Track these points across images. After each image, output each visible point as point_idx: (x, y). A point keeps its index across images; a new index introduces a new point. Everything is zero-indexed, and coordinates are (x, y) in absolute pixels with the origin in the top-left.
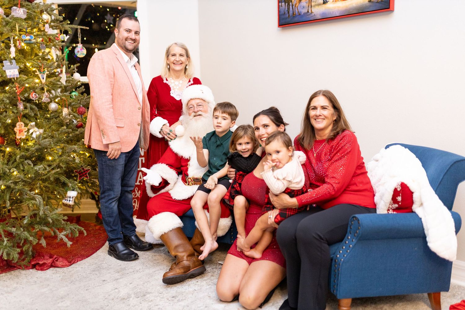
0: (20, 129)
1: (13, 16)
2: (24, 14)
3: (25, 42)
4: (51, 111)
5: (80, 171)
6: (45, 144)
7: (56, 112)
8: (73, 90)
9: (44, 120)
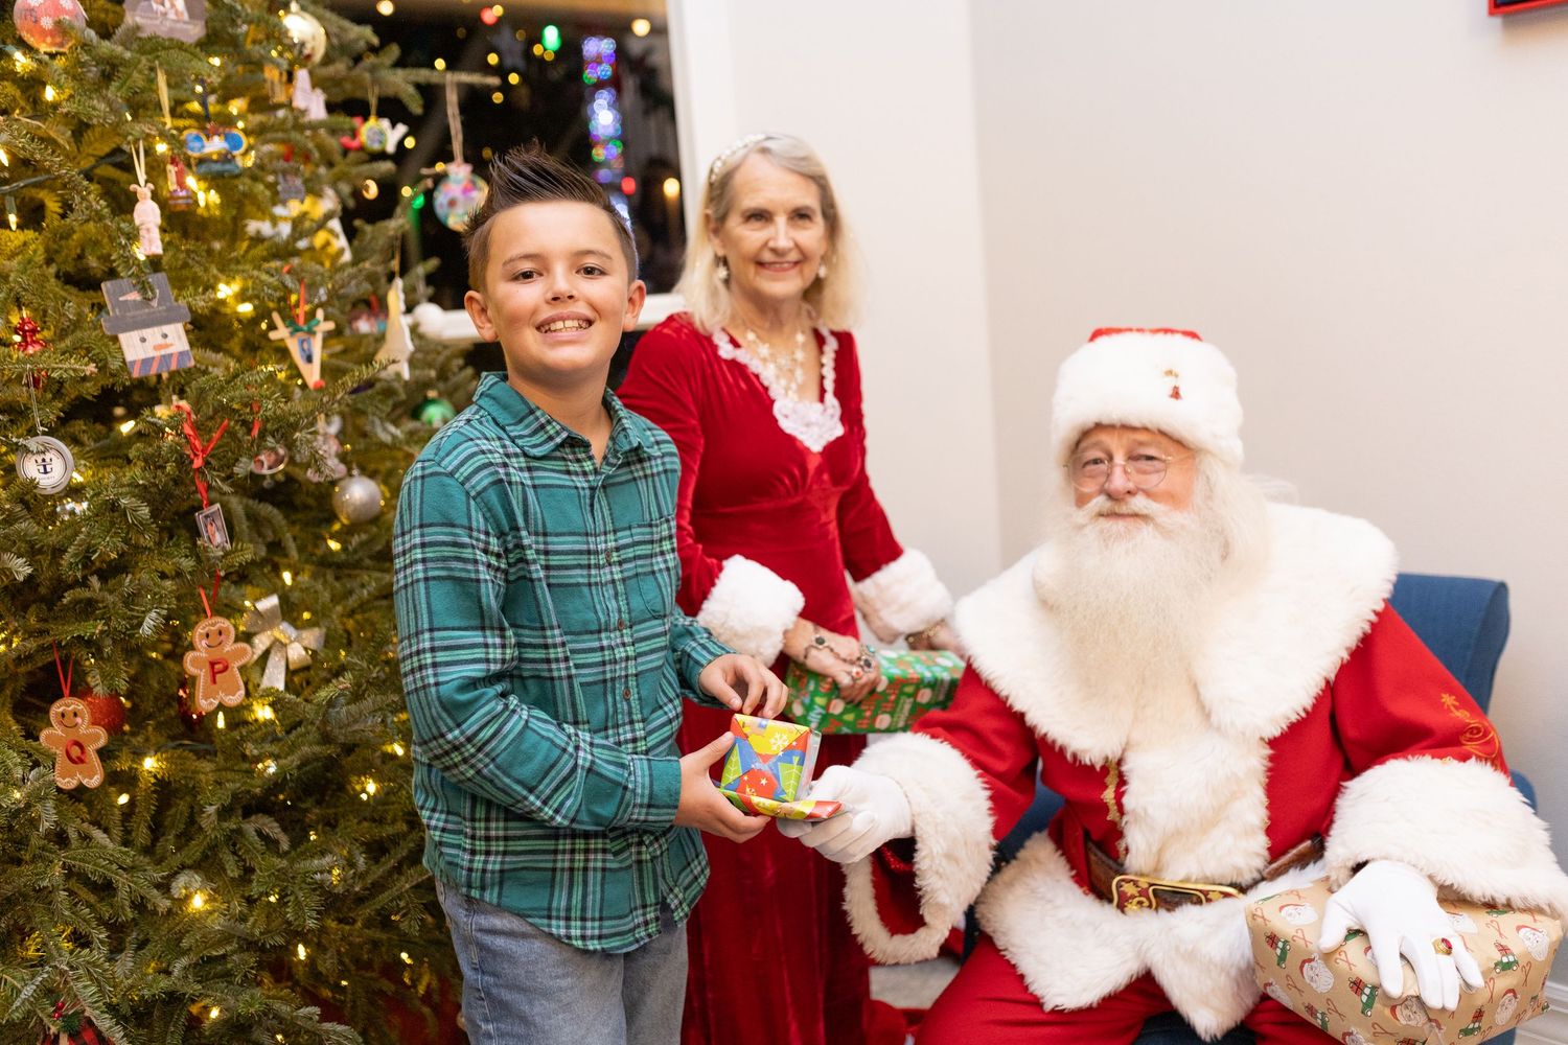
0: (216, 655)
1: (138, 28)
2: (192, 15)
3: (203, 169)
4: (345, 521)
6: (356, 727)
7: (373, 521)
8: (431, 395)
9: (314, 576)
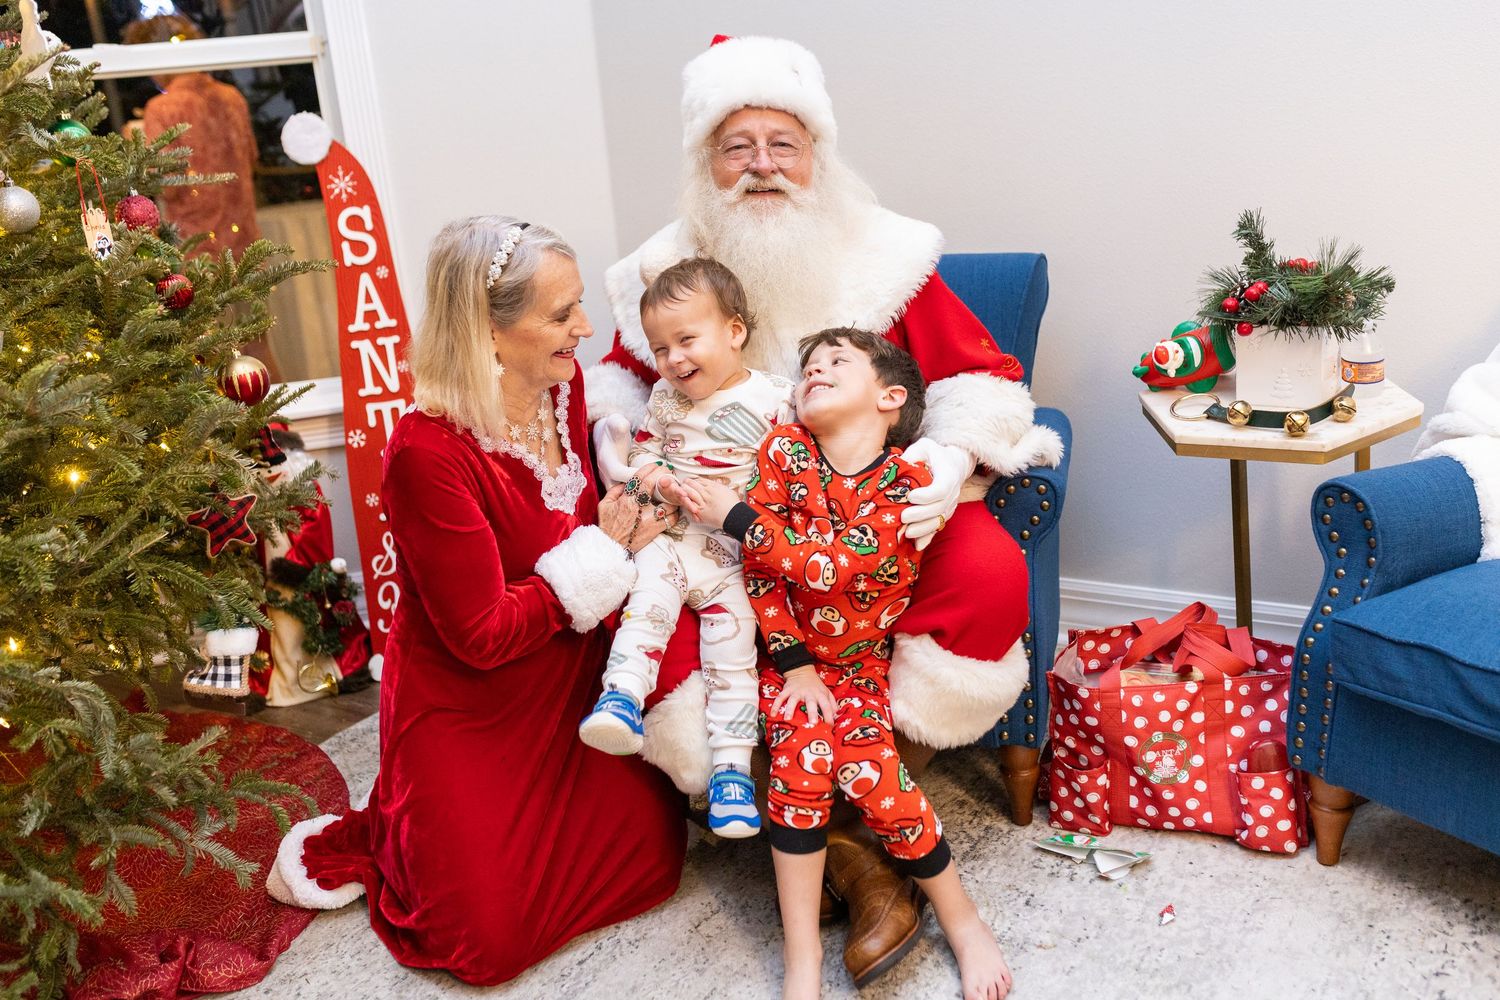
4: (4, 231)
5: (212, 512)
6: (65, 409)
7: (32, 231)
8: (65, 116)
